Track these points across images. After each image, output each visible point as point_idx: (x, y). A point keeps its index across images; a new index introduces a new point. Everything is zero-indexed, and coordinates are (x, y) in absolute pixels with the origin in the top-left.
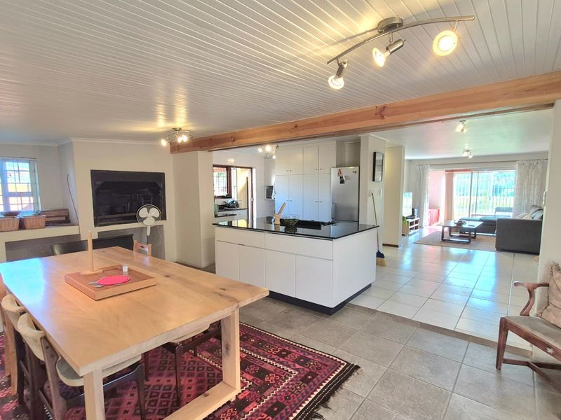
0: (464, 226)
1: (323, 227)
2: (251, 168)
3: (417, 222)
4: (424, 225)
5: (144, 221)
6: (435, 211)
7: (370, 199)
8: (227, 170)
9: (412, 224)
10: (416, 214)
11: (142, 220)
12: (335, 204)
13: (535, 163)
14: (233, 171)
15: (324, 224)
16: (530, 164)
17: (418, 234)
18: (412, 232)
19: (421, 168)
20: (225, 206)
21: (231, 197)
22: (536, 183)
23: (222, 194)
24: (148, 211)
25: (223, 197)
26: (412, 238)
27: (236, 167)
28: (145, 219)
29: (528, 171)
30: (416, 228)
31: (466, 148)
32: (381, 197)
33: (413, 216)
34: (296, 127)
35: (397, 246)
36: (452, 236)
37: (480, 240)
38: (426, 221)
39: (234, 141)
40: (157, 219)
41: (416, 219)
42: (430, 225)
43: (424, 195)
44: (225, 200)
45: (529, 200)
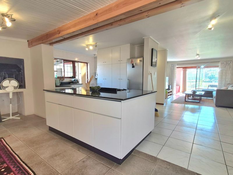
0: (196, 93)
1: (118, 92)
2: (87, 63)
3: (171, 92)
4: (174, 93)
5: (6, 89)
6: (178, 87)
7: (149, 77)
8: (73, 63)
9: (169, 93)
10: (170, 88)
11: (5, 88)
12: (129, 80)
13: (229, 62)
14: (76, 64)
15: (119, 90)
16: (227, 63)
17: (171, 98)
18: (169, 96)
19: (172, 65)
20: (71, 82)
21: (75, 78)
22: (230, 72)
23: (69, 76)
24: (10, 82)
25: (70, 78)
26: (169, 100)
27: (78, 62)
28: (7, 87)
29: (226, 66)
30: (171, 95)
31: (198, 53)
32: (156, 76)
33: (169, 89)
34: (97, 14)
35: (163, 104)
36: (189, 99)
37: (204, 101)
38: (174, 92)
39: (59, 33)
40: (15, 88)
41: (171, 90)
42: (176, 93)
43: (174, 78)
44: (71, 79)
45: (226, 81)
